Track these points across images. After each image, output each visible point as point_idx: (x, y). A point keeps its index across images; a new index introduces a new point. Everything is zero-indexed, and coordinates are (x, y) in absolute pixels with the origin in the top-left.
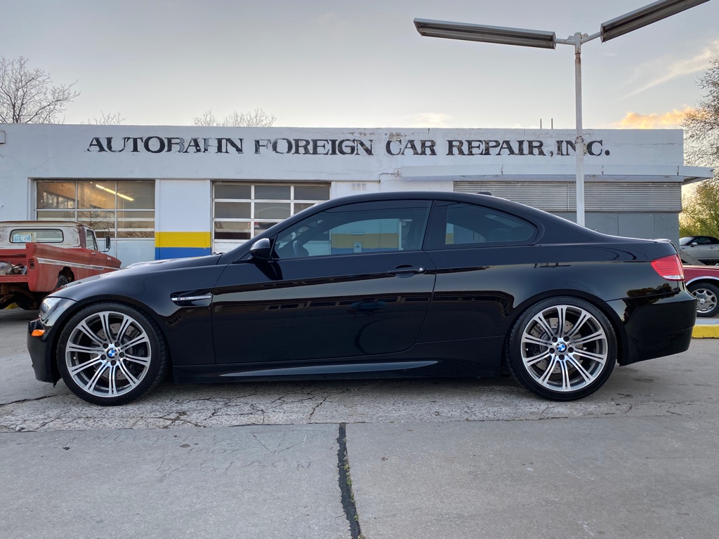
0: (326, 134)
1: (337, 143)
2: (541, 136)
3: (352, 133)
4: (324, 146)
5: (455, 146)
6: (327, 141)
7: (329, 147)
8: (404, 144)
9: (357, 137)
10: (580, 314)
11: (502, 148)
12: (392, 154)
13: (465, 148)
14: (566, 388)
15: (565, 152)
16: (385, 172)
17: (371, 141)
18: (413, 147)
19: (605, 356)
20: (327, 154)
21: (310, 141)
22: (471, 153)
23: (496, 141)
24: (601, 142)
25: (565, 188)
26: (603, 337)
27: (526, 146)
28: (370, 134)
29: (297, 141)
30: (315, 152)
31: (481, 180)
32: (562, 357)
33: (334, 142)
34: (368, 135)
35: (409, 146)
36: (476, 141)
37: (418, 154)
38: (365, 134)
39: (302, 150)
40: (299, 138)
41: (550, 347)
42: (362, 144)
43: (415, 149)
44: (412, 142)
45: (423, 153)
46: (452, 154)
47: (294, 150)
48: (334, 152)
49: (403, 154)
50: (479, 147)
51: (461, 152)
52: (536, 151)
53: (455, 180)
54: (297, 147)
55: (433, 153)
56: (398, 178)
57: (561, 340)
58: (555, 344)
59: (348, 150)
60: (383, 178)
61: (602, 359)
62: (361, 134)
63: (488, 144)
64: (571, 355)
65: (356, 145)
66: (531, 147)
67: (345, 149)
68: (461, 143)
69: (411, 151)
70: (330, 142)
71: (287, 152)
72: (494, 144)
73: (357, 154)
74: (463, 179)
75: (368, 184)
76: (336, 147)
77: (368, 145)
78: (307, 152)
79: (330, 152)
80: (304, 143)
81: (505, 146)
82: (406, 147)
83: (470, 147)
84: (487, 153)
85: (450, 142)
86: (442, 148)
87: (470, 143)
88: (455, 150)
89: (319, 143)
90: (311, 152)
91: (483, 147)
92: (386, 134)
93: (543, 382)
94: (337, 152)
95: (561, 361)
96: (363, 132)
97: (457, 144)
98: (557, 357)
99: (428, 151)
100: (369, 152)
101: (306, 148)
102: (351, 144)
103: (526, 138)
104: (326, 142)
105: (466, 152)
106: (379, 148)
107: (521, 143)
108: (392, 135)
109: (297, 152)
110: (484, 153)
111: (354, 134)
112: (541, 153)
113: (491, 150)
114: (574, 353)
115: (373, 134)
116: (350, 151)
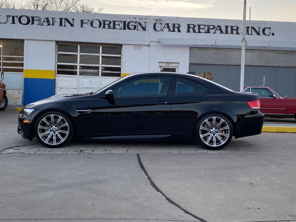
0: (121, 18)
1: (127, 23)
2: (238, 23)
3: (135, 18)
4: (119, 25)
5: (191, 28)
6: (121, 22)
7: (122, 25)
8: (163, 25)
9: (138, 20)
10: (221, 120)
11: (216, 29)
12: (156, 31)
13: (196, 29)
14: (215, 145)
15: (250, 33)
16: (153, 40)
17: (145, 23)
18: (168, 27)
19: (229, 135)
20: (121, 29)
21: (112, 21)
22: (199, 32)
23: (213, 26)
24: (270, 28)
26: (228, 128)
27: (229, 29)
28: (145, 19)
29: (104, 21)
30: (114, 28)
31: (204, 47)
32: (214, 135)
33: (125, 22)
34: (144, 19)
35: (166, 26)
36: (202, 25)
37: (171, 31)
38: (142, 19)
39: (107, 26)
40: (106, 20)
41: (210, 131)
42: (140, 24)
43: (170, 28)
44: (167, 24)
45: (174, 31)
46: (190, 32)
47: (102, 26)
48: (124, 28)
49: (163, 31)
50: (204, 29)
51: (194, 31)
52: (235, 32)
53: (190, 46)
54: (104, 24)
55: (179, 31)
56: (160, 44)
57: (214, 129)
58: (212, 130)
59: (132, 27)
60: (151, 44)
61: (228, 136)
62: (140, 18)
63: (209, 27)
64: (217, 134)
65: (137, 25)
66: (232, 30)
67: (131, 27)
68: (194, 26)
69: (167, 29)
70: (123, 23)
71: (99, 27)
72: (212, 27)
73: (138, 30)
74: (194, 46)
75: (142, 46)
76: (126, 26)
77: (143, 25)
78: (110, 27)
79: (123, 28)
80: (108, 22)
81: (218, 28)
82: (164, 27)
83: (199, 28)
84: (208, 32)
85: (189, 25)
86: (184, 28)
87: (199, 26)
88: (191, 30)
89: (116, 23)
90: (112, 28)
91: (206, 28)
92: (154, 19)
93: (207, 143)
94: (126, 28)
95: (213, 136)
96: (141, 18)
97: (192, 26)
98: (212, 135)
99: (176, 30)
100: (144, 29)
101: (109, 25)
102: (134, 24)
103: (230, 25)
104: (120, 22)
105: (197, 31)
106: (150, 27)
107: (227, 27)
108: (157, 20)
109: (104, 27)
110: (206, 32)
111: (136, 19)
112: (238, 33)
113: (211, 31)
114: (218, 133)
115: (147, 19)
116: (133, 28)
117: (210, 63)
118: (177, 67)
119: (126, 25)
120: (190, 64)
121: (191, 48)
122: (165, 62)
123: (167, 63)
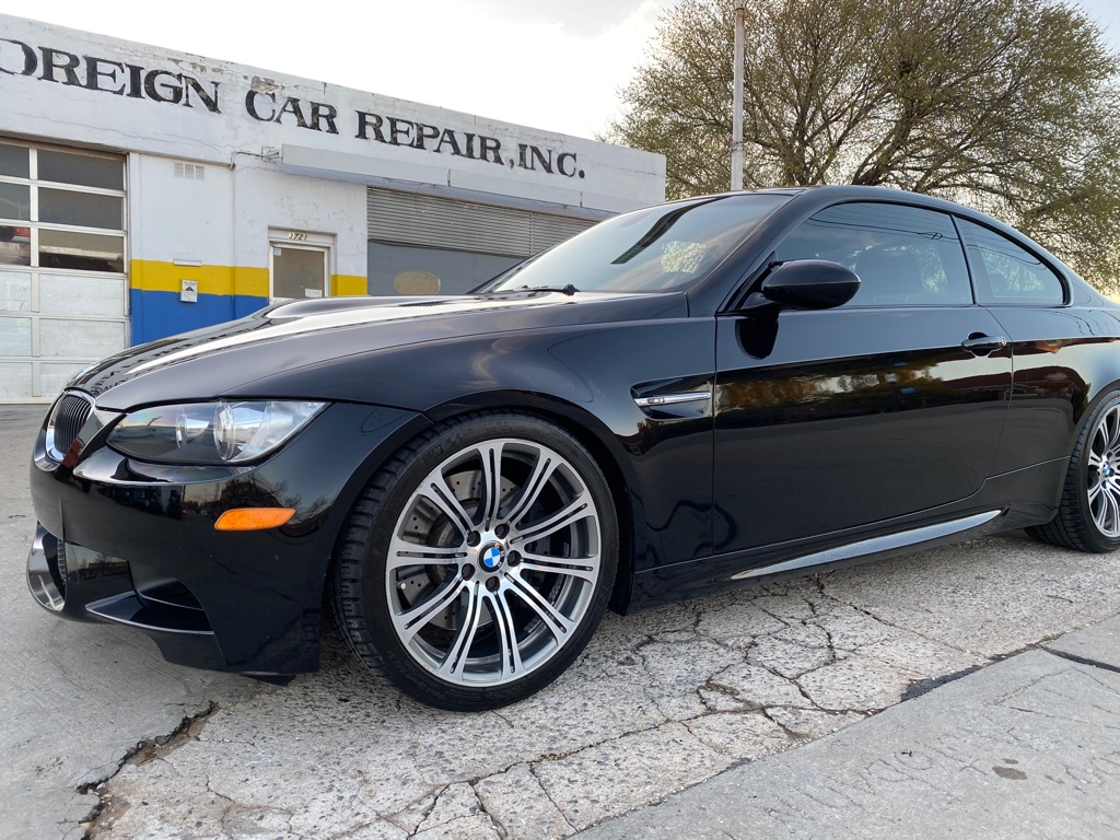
0: (118, 50)
1: (143, 74)
2: (498, 131)
3: (177, 61)
4: (113, 75)
5: (370, 124)
6: (120, 65)
7: (125, 78)
8: (280, 102)
9: (187, 71)
11: (442, 140)
12: (257, 118)
13: (386, 130)
15: (529, 165)
16: (245, 149)
17: (216, 84)
18: (297, 111)
20: (121, 92)
21: (80, 58)
22: (394, 142)
23: (434, 128)
24: (574, 156)
25: (526, 222)
27: (476, 143)
28: (214, 70)
29: (48, 53)
30: (92, 84)
33: (135, 71)
34: (209, 71)
35: (290, 107)
36: (403, 121)
37: (306, 126)
38: (203, 69)
39: (59, 74)
40: (54, 48)
42: (197, 88)
43: (302, 117)
44: (294, 101)
45: (315, 126)
46: (365, 138)
47: (40, 70)
48: (136, 93)
49: (278, 121)
50: (407, 133)
51: (380, 137)
52: (490, 155)
53: (370, 184)
54: (49, 66)
55: (333, 129)
56: (269, 166)
59: (168, 93)
60: (240, 161)
62: (194, 65)
63: (421, 129)
65: (184, 86)
66: (484, 148)
67: (160, 90)
68: (379, 120)
69: (294, 119)
70: (127, 70)
71: (24, 73)
72: (430, 132)
73: (187, 105)
74: (386, 184)
75: (206, 167)
76: (142, 83)
77: (209, 91)
78: (72, 80)
79: (128, 90)
80: (66, 60)
81: (447, 138)
82: (284, 110)
83: (394, 131)
84: (421, 146)
85: (362, 116)
86: (347, 122)
87: (393, 122)
88: (370, 131)
89: (101, 67)
90: (84, 82)
91: (414, 133)
92: (246, 77)
94: (143, 93)
96: (199, 64)
97: (374, 121)
99: (323, 123)
100: (212, 105)
101: (69, 70)
102: (175, 82)
103: (478, 131)
104: (117, 68)
105: (387, 137)
106: (233, 101)
107: (470, 137)
108: (256, 81)
109: (48, 76)
110: (415, 144)
111: (180, 64)
112: (498, 160)
113: (427, 142)
115: (220, 70)
116: (171, 97)
117: (427, 242)
118: (329, 248)
119: (143, 80)
120: (369, 240)
121: (373, 190)
122: (291, 227)
123: (297, 232)
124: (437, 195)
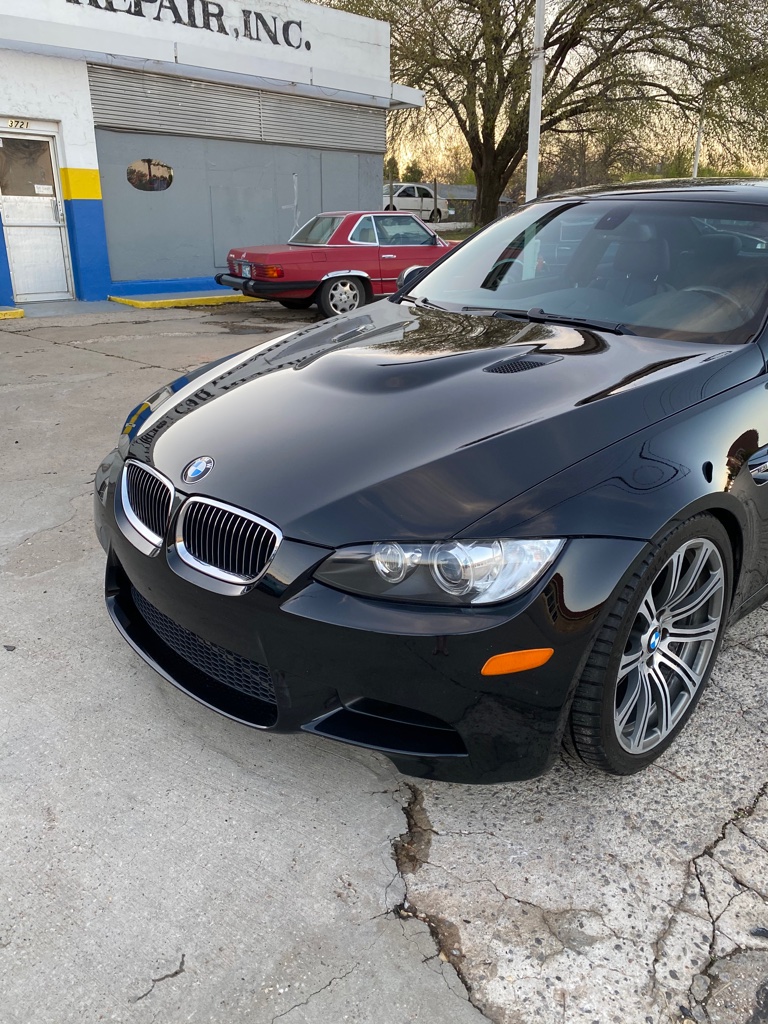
25: (254, 102)
31: (141, 69)
53: (89, 60)
74: (109, 60)
117: (156, 127)
118: (53, 137)
120: (95, 127)
121: (93, 67)
122: (11, 114)
123: (17, 119)
124: (163, 72)
